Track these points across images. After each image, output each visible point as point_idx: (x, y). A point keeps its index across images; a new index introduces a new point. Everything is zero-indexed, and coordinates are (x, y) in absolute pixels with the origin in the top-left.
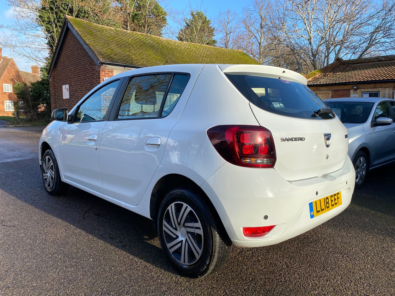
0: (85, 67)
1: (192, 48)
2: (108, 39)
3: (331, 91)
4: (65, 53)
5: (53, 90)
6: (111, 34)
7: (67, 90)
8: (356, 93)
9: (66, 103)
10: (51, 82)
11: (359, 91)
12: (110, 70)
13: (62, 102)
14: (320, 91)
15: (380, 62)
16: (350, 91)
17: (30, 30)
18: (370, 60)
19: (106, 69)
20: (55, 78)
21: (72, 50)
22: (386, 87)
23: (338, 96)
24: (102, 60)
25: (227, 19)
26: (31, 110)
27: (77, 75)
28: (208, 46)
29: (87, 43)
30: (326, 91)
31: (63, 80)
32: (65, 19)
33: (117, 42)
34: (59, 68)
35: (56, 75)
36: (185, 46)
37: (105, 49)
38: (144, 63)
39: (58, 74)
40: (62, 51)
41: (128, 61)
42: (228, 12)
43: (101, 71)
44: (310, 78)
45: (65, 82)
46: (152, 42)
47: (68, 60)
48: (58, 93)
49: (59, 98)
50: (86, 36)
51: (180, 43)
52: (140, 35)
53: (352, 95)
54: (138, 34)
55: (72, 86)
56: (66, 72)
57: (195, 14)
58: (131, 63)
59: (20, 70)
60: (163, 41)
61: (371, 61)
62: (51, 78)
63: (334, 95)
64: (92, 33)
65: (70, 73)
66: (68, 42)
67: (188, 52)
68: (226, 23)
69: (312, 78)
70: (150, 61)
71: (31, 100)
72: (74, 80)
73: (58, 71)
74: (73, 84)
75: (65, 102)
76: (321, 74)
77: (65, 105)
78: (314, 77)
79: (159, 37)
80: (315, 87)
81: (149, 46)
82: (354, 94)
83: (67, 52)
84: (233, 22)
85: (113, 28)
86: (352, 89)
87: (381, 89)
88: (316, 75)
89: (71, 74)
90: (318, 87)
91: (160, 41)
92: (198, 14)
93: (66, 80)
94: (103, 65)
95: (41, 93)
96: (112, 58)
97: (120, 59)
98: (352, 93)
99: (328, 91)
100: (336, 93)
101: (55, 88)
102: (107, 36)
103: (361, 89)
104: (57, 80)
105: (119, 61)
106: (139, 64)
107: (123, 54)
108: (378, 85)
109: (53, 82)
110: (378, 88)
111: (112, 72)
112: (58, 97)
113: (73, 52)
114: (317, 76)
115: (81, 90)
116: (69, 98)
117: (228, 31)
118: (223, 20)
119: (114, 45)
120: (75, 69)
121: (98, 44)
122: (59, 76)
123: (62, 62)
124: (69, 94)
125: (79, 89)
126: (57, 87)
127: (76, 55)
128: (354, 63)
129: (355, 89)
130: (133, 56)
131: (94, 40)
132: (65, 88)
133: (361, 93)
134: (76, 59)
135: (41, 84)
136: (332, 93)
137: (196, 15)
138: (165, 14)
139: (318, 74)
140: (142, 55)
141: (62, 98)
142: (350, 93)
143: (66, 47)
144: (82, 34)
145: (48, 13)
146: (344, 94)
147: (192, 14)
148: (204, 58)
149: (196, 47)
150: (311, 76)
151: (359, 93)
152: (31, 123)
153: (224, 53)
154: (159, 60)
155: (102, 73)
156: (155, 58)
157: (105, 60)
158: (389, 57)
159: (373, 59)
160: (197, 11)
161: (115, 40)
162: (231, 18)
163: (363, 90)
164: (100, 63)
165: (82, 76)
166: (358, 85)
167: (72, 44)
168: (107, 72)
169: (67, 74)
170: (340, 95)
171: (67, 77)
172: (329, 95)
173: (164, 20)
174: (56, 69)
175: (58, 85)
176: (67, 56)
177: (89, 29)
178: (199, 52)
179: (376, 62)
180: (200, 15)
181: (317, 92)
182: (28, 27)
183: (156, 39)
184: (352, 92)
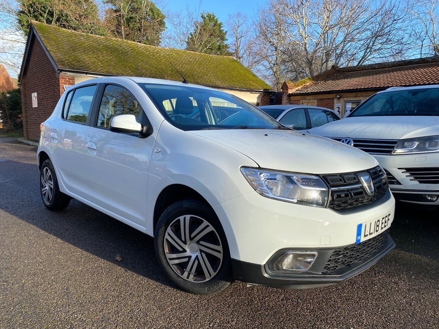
0: (49, 74)
1: (174, 54)
2: (75, 45)
3: (316, 100)
4: (33, 60)
5: (24, 98)
6: (80, 40)
7: (36, 98)
8: (339, 102)
9: (35, 112)
10: (22, 90)
11: (342, 100)
12: (71, 78)
13: (32, 111)
14: (306, 100)
15: (373, 70)
16: (334, 100)
17: (8, 34)
18: (364, 67)
19: (66, 76)
20: (26, 86)
21: (38, 57)
22: (366, 96)
23: (323, 105)
24: (61, 67)
25: (237, 23)
26: (8, 120)
27: (43, 83)
28: (193, 52)
29: (49, 49)
30: (312, 100)
31: (32, 88)
32: (31, 25)
33: (84, 48)
34: (29, 75)
35: (27, 82)
36: (165, 52)
37: (67, 56)
38: (109, 70)
39: (28, 81)
40: (30, 57)
41: (91, 68)
42: (239, 15)
43: (61, 78)
44: (299, 86)
45: (34, 89)
46: (126, 48)
47: (35, 67)
48: (28, 102)
49: (30, 107)
50: (49, 42)
51: (161, 49)
52: (114, 41)
53: (336, 104)
54: (112, 39)
55: (39, 94)
56: (34, 79)
57: (205, 16)
58: (95, 70)
59: (11, 77)
60: (141, 47)
61: (365, 69)
62: (22, 86)
63: (319, 104)
64: (57, 39)
65: (37, 80)
66: (35, 48)
67: (167, 59)
68: (236, 27)
69: (302, 86)
70: (117, 68)
71: (8, 110)
72: (41, 87)
73: (28, 78)
74: (40, 92)
75: (34, 110)
76: (313, 82)
77: (34, 114)
78: (303, 85)
79: (136, 43)
80: (301, 96)
81: (122, 52)
82: (338, 103)
83: (35, 59)
84: (243, 25)
85: (85, 34)
86: (335, 98)
87: (362, 97)
88: (306, 83)
89: (39, 82)
90: (304, 96)
91: (137, 47)
92: (209, 16)
93: (34, 87)
94: (62, 72)
95: (17, 102)
96: (73, 65)
97: (82, 66)
98: (336, 103)
99: (314, 100)
100: (321, 102)
101: (26, 97)
102: (75, 42)
103: (344, 97)
104: (27, 87)
105: (80, 68)
106: (104, 71)
107: (88, 61)
108: (359, 94)
109: (24, 89)
110: (359, 97)
111: (74, 79)
112: (28, 105)
113: (39, 58)
114: (308, 84)
115: (46, 99)
116: (37, 107)
117: (238, 35)
118: (233, 24)
119: (80, 51)
120: (41, 77)
121: (61, 51)
122: (29, 83)
123: (32, 68)
124: (38, 102)
125: (45, 97)
126: (28, 95)
127: (42, 61)
128: (349, 70)
129: (339, 98)
130: (99, 63)
131: (57, 46)
132: (34, 96)
133: (344, 102)
134: (42, 66)
135: (18, 92)
136: (317, 102)
137: (207, 18)
138: (163, 17)
139: (309, 82)
140: (110, 61)
141: (32, 107)
142: (334, 102)
143: (33, 53)
144: (45, 40)
145: (27, 16)
146: (329, 103)
147: (203, 17)
148: (184, 65)
149: (179, 54)
150: (301, 85)
151: (342, 102)
152: (8, 134)
153: (211, 59)
154: (129, 67)
155: (62, 81)
156: (124, 65)
157: (64, 67)
158: (382, 65)
159: (367, 67)
160: (208, 13)
161: (82, 46)
162: (241, 21)
163: (345, 99)
164: (58, 70)
165: (47, 84)
166: (341, 94)
167: (38, 50)
168: (67, 79)
169: (35, 81)
170: (325, 104)
171: (35, 85)
172: (315, 104)
173: (162, 23)
174: (26, 77)
175: (29, 93)
176: (35, 63)
177: (55, 35)
178: (180, 59)
179: (370, 70)
180: (211, 18)
181: (303, 101)
182: (7, 31)
183: (133, 45)
184: (335, 101)
